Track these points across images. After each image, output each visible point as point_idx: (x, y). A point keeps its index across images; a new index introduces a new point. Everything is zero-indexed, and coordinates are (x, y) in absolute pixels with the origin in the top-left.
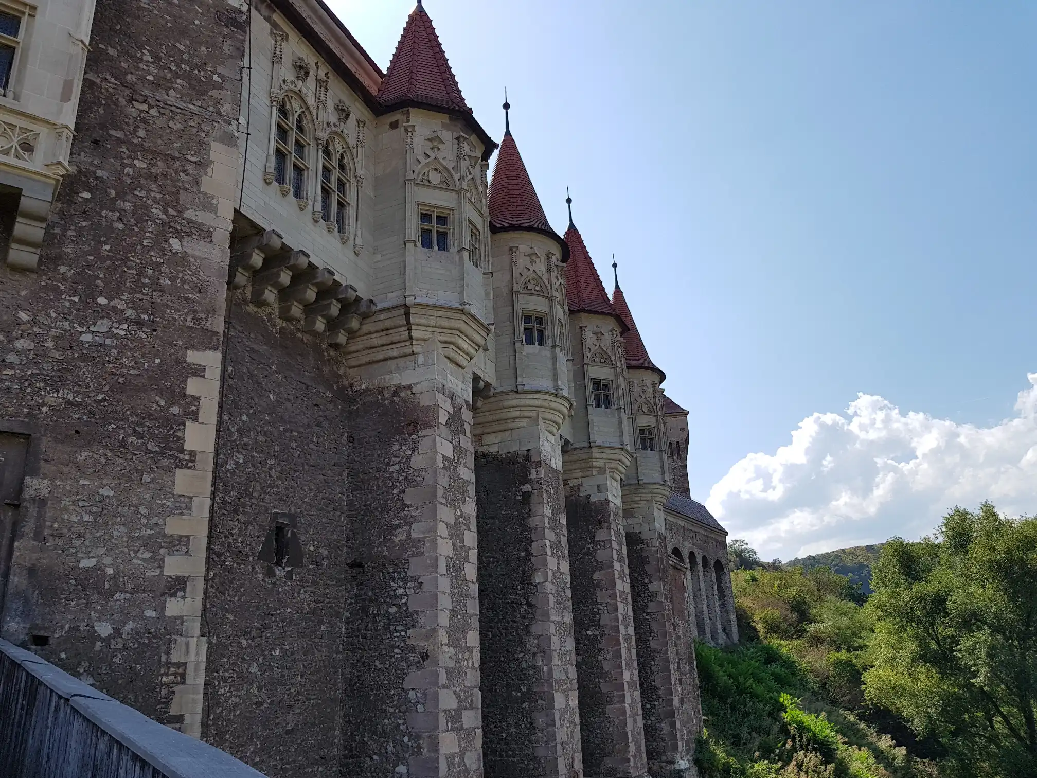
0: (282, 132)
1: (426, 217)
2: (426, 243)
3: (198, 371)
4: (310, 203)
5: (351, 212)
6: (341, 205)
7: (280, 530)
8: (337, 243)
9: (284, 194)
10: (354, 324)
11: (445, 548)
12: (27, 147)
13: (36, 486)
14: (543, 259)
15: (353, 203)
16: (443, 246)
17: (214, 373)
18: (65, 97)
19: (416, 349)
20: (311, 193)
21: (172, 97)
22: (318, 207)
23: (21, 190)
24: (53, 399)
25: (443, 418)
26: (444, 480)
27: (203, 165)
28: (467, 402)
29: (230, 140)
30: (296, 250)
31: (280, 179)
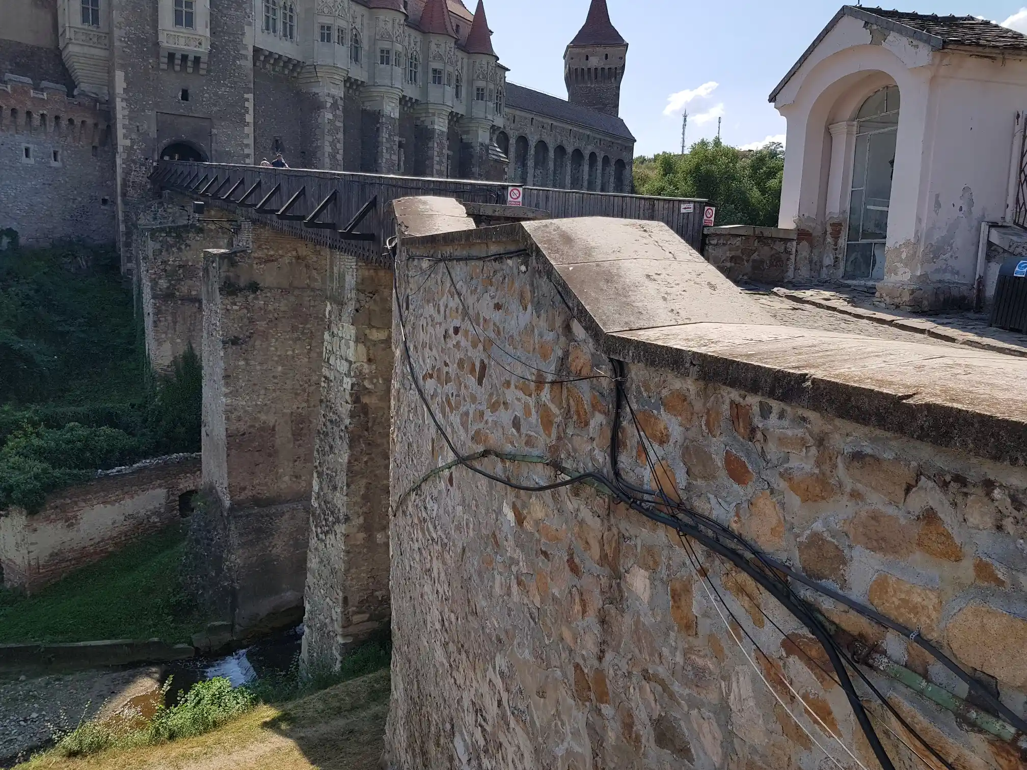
0: (267, 7)
1: (322, 27)
2: (322, 40)
3: (247, 100)
4: (279, 32)
5: (295, 28)
6: (291, 26)
7: (277, 141)
8: (290, 43)
9: (268, 33)
10: (299, 70)
11: (328, 149)
12: (200, 44)
13: (214, 131)
14: (391, 22)
15: (296, 24)
16: (329, 41)
17: (252, 101)
18: (207, 27)
19: (320, 80)
20: (279, 28)
21: (232, 12)
22: (281, 34)
23: (200, 57)
24: (215, 109)
25: (328, 105)
26: (328, 127)
27: (243, 34)
28: (341, 98)
29: (250, 24)
30: (274, 52)
31: (267, 29)
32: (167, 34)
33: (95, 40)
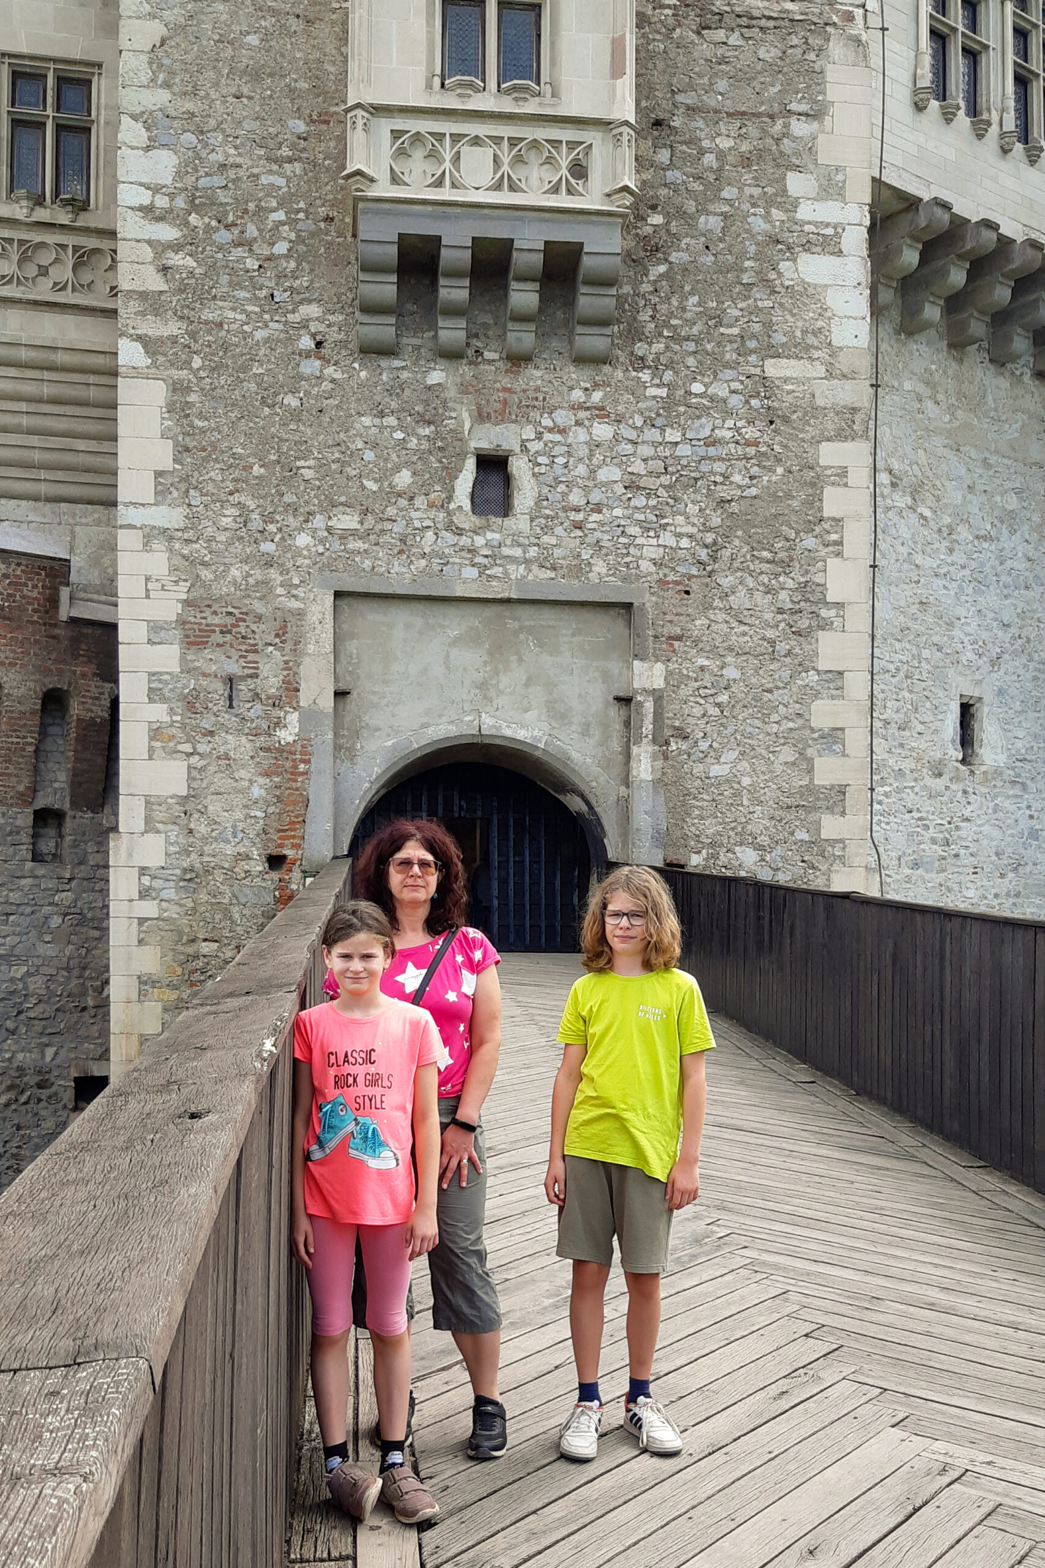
3: (838, 477)
4: (995, 117)
7: (966, 707)
9: (948, 117)
12: (579, 170)
13: (649, 672)
17: (859, 476)
18: (617, 71)
20: (995, 97)
22: (1011, 123)
23: (582, 244)
27: (815, 115)
29: (855, 53)
30: (974, 219)
31: (941, 90)
32: (396, 134)
33: (64, 272)
